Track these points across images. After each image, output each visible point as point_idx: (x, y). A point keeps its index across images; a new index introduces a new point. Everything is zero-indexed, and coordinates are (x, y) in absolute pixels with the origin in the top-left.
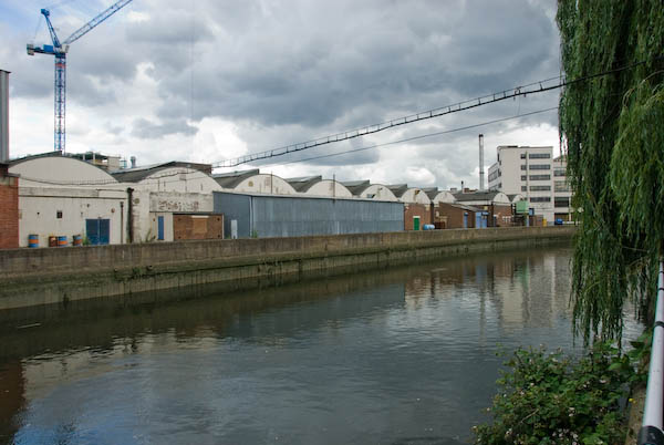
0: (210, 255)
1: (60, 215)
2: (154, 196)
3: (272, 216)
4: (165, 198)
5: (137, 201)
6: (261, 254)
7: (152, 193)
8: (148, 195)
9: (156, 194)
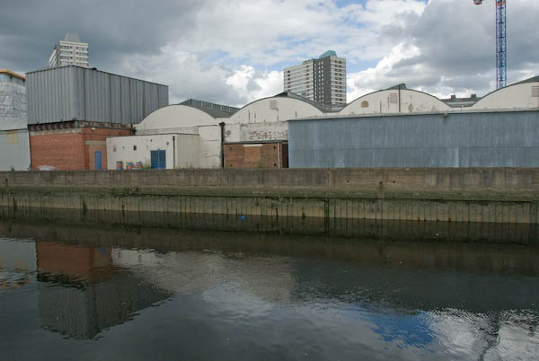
0: (193, 183)
1: (135, 148)
2: (244, 128)
3: (316, 144)
4: (255, 129)
5: (229, 133)
6: (258, 186)
7: (242, 125)
8: (239, 126)
9: (246, 125)
